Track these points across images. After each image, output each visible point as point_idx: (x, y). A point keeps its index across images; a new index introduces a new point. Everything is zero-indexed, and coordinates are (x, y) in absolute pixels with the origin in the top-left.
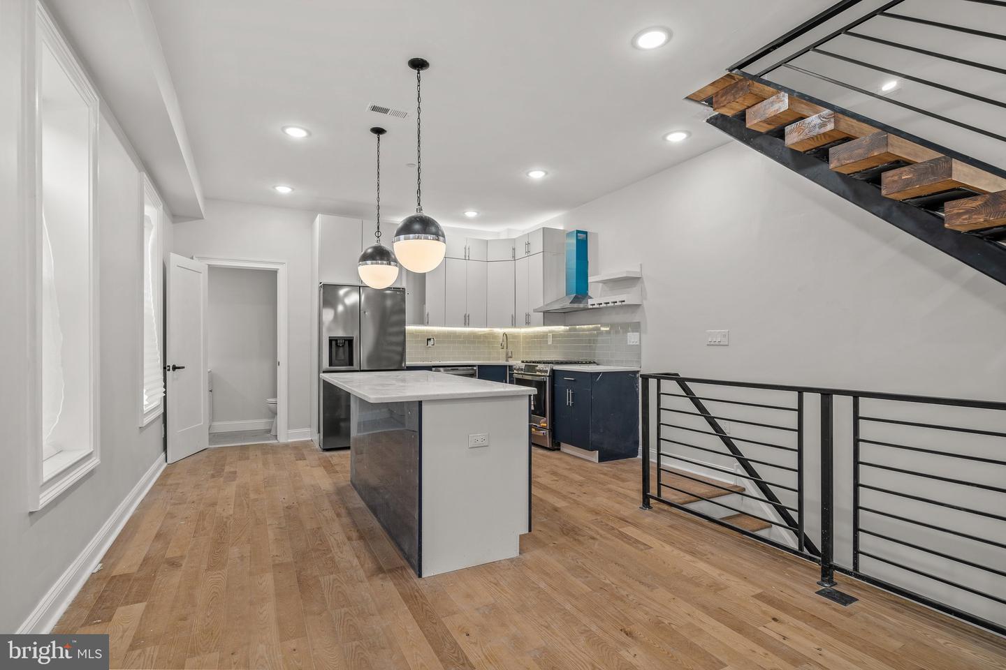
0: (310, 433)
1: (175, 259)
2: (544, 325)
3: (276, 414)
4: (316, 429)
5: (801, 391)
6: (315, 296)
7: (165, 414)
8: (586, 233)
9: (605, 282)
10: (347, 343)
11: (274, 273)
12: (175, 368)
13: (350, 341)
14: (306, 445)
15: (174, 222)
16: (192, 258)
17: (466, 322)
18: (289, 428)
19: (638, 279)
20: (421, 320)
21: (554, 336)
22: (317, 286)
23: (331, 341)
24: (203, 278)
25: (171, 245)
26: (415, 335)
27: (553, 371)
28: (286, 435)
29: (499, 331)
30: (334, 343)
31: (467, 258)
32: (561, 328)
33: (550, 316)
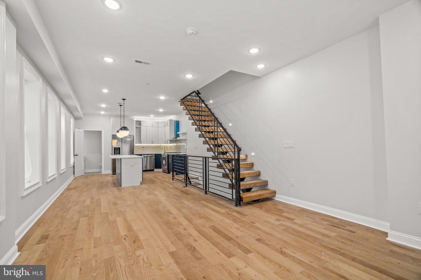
0: (110, 172)
1: (77, 130)
2: (170, 143)
3: (101, 167)
4: (111, 170)
5: (203, 157)
6: (111, 137)
7: (74, 166)
8: (179, 121)
9: (182, 133)
10: (119, 149)
11: (101, 131)
12: (76, 155)
13: (119, 148)
14: (109, 174)
15: (75, 120)
16: (80, 129)
17: (152, 143)
18: (105, 170)
19: (186, 133)
20: (140, 142)
21: (174, 146)
22: (111, 135)
23: (114, 148)
24: (83, 134)
25: (76, 127)
26: (136, 146)
27: (168, 155)
28: (104, 172)
29: (162, 145)
30: (115, 149)
31: (152, 127)
32: (175, 144)
33: (171, 141)
